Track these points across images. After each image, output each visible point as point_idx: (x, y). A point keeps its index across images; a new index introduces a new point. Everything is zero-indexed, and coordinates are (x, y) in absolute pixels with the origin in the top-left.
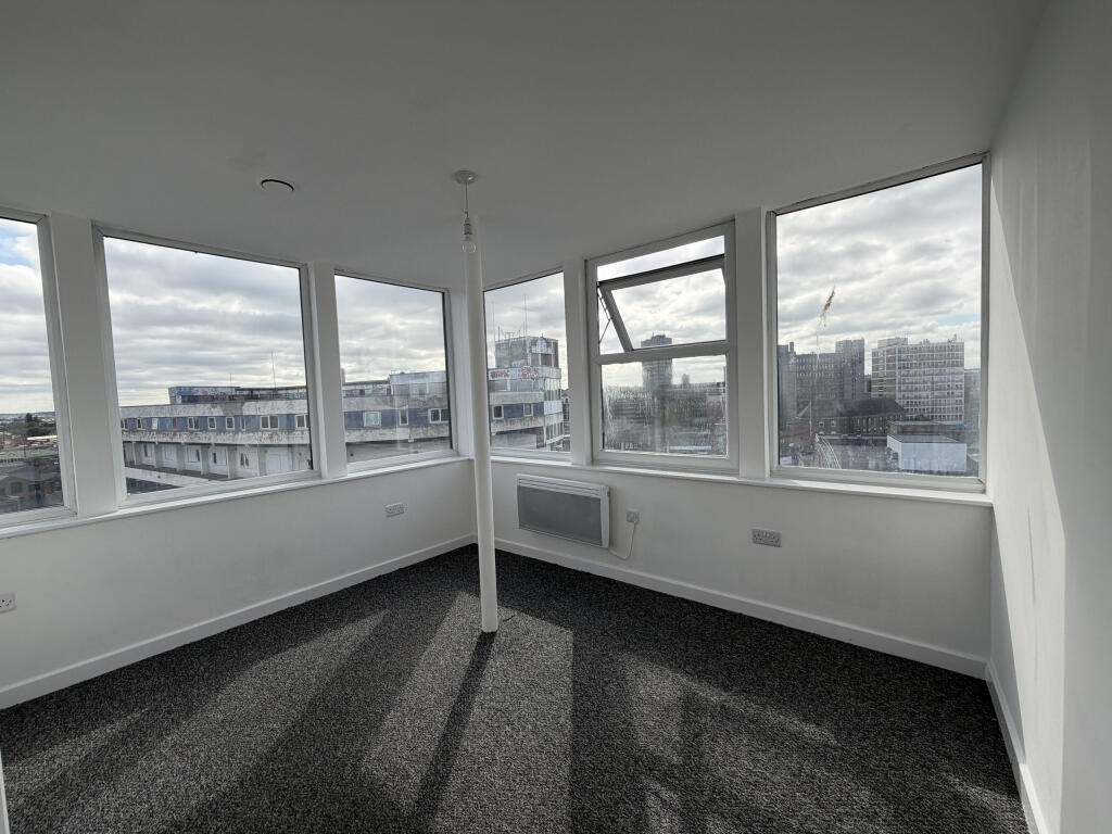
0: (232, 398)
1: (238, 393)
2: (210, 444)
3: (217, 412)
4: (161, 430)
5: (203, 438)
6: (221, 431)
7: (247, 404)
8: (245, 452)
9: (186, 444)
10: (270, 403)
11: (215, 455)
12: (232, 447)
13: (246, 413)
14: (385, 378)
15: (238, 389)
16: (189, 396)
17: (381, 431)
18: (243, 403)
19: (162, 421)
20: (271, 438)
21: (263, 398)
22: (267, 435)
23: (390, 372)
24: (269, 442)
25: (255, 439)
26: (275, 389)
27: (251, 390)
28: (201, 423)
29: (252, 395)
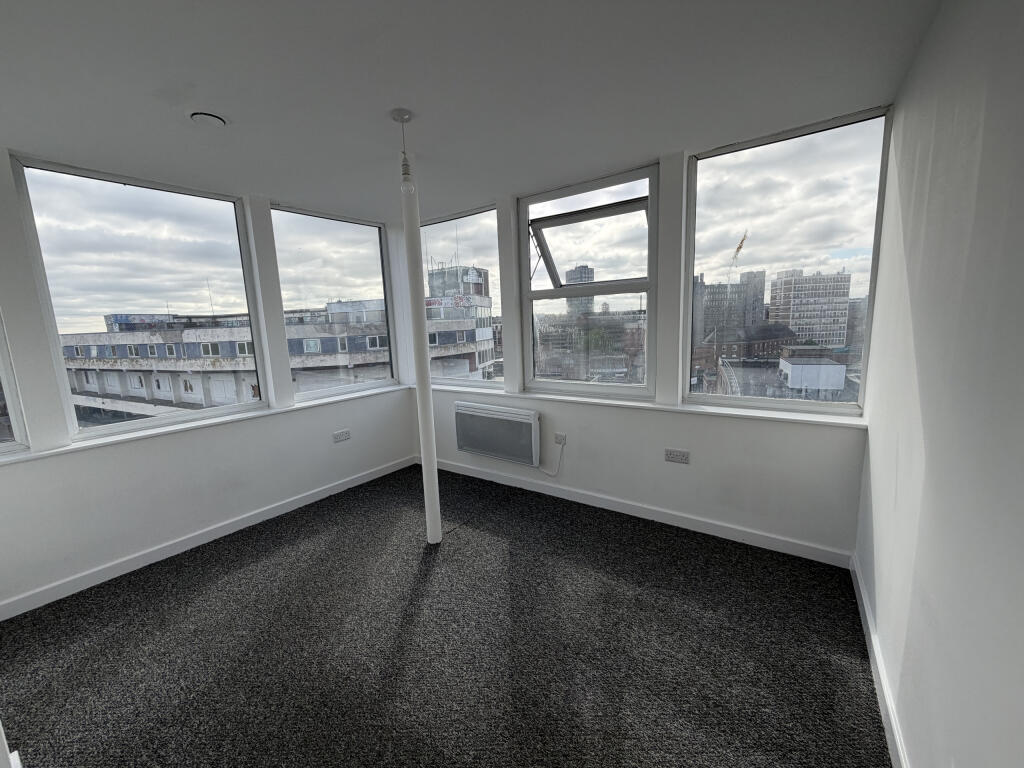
0: (170, 326)
1: (176, 321)
2: (152, 371)
3: (157, 339)
4: (100, 357)
5: (145, 365)
6: (162, 358)
7: (186, 331)
8: (188, 378)
9: (128, 371)
10: (210, 331)
11: (158, 381)
12: (175, 374)
13: (186, 340)
14: (322, 306)
15: (175, 317)
16: (127, 324)
17: (322, 357)
18: (182, 331)
19: (101, 348)
20: (213, 364)
21: (201, 326)
22: (208, 362)
23: (327, 300)
24: (211, 369)
25: (196, 365)
26: (214, 317)
27: (190, 318)
28: (141, 351)
29: (191, 323)
